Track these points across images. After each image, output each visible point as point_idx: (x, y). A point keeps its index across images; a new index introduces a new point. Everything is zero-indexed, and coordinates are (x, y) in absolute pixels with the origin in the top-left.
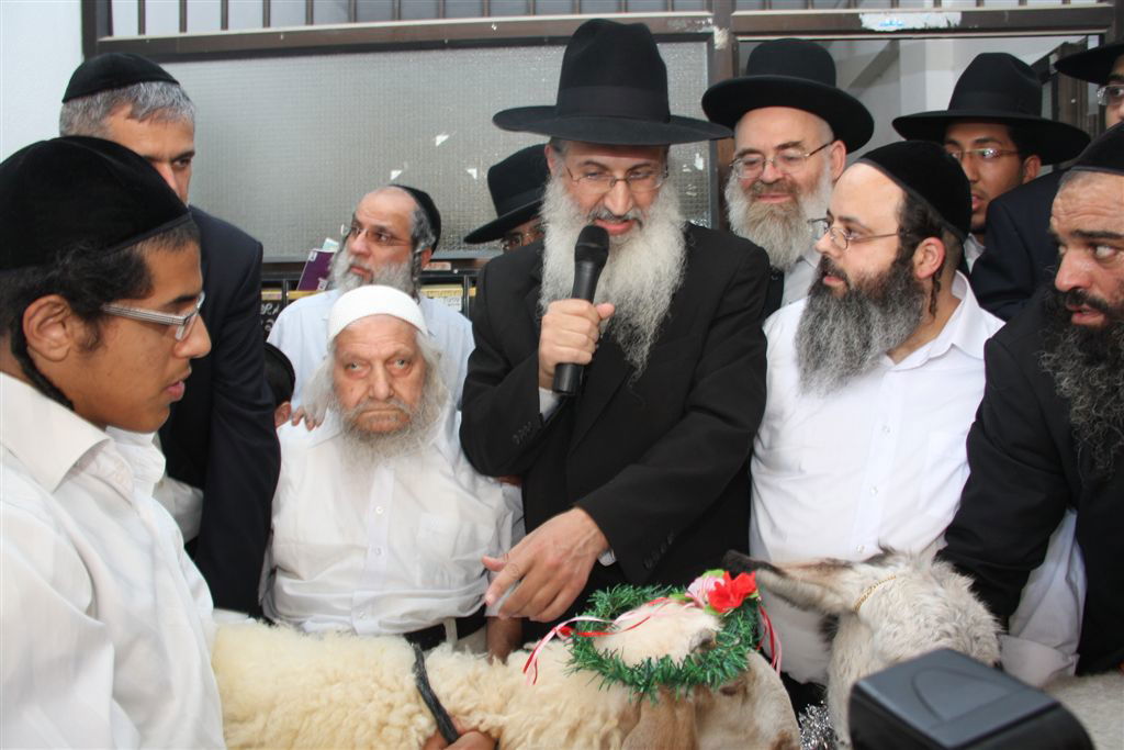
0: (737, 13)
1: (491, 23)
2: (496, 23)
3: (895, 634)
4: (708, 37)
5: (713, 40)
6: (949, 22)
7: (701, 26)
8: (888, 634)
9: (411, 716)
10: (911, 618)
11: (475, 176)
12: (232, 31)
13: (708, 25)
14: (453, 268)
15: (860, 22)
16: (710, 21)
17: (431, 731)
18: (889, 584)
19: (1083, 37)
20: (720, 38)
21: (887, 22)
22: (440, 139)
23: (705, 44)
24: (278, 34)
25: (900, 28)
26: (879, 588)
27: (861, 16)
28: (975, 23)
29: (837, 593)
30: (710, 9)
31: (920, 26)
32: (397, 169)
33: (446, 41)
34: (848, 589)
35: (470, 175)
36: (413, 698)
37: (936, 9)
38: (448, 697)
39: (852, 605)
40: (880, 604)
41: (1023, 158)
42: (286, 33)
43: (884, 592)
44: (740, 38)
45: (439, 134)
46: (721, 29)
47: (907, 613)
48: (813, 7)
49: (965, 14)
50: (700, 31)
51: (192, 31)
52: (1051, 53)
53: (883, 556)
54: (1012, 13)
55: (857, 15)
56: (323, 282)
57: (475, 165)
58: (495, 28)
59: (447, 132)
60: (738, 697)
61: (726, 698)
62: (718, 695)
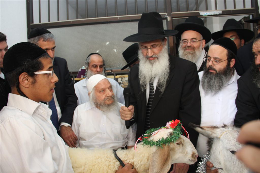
0: (172, 13)
1: (118, 17)
2: (119, 17)
3: (229, 143)
5: (167, 19)
6: (219, 13)
7: (165, 16)
8: (227, 143)
9: (114, 163)
10: (233, 140)
11: (116, 51)
12: (60, 21)
13: (166, 16)
14: (111, 72)
15: (200, 14)
16: (167, 15)
17: (119, 165)
18: (228, 132)
20: (169, 19)
21: (206, 13)
22: (107, 43)
23: (165, 20)
24: (70, 21)
25: (208, 15)
26: (225, 133)
27: (200, 13)
28: (225, 13)
29: (215, 134)
30: (166, 13)
31: (213, 14)
32: (98, 50)
33: (108, 22)
34: (218, 133)
35: (114, 51)
36: (115, 159)
37: (217, 10)
38: (122, 158)
39: (219, 136)
40: (225, 136)
41: (241, 40)
42: (72, 21)
43: (226, 134)
44: (173, 18)
45: (107, 42)
46: (169, 16)
47: (232, 138)
48: (189, 11)
49: (223, 11)
50: (164, 17)
51: (51, 22)
52: (242, 19)
53: (225, 126)
54: (233, 11)
55: (199, 12)
56: (82, 76)
57: (115, 49)
58: (119, 18)
59: (109, 42)
60: (181, 145)
61: (178, 145)
62: (176, 145)
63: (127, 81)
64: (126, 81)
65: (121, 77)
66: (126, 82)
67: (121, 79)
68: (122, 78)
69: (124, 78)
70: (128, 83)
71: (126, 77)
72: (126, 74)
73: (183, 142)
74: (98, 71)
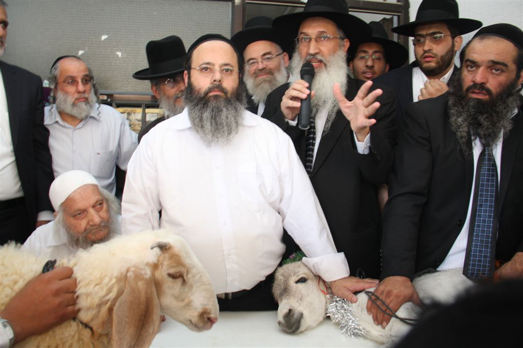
11: (120, 56)
14: (108, 98)
19: (391, 16)
20: (237, 0)
22: (104, 37)
23: (230, 3)
32: (82, 50)
35: (118, 56)
45: (103, 34)
57: (121, 51)
59: (107, 34)
60: (179, 281)
61: (170, 279)
62: (166, 276)
63: (139, 121)
64: (137, 120)
65: (127, 111)
66: (137, 122)
67: (128, 116)
68: (129, 114)
69: (133, 113)
70: (141, 125)
71: (138, 113)
72: (138, 106)
73: (187, 274)
74: (79, 92)
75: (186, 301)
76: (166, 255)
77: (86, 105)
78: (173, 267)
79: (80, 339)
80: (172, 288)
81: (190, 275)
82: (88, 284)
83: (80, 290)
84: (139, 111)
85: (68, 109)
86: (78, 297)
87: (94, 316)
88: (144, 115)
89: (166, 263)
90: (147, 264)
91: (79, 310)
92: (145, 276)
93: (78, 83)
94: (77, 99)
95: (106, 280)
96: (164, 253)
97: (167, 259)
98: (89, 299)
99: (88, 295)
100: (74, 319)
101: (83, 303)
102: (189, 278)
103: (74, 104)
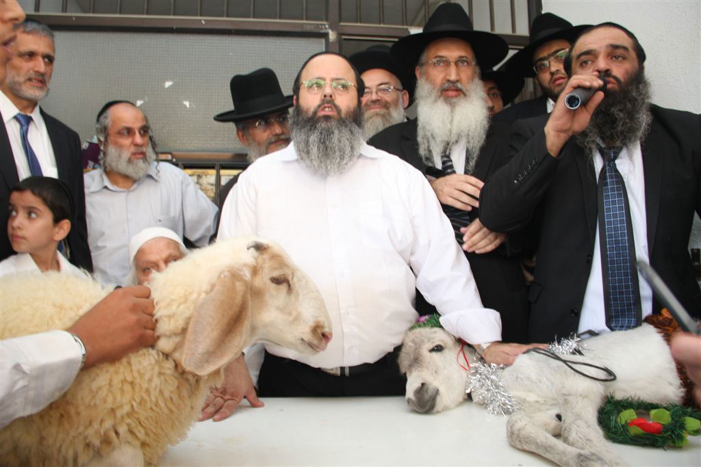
1: (201, 20)
2: (205, 20)
4: (325, 36)
5: (328, 37)
7: (322, 29)
11: (188, 106)
13: (326, 29)
15: (408, 32)
20: (332, 36)
22: (168, 84)
23: (323, 40)
24: (71, 17)
27: (410, 30)
30: (327, 20)
32: (141, 99)
33: (175, 28)
35: (185, 106)
42: (76, 17)
44: (344, 37)
45: (167, 80)
46: (333, 30)
48: (384, 24)
50: (321, 32)
55: (407, 29)
56: (91, 164)
57: (188, 99)
58: (203, 22)
59: (172, 79)
60: (284, 287)
61: (274, 285)
62: (269, 282)
63: (212, 185)
64: (209, 183)
65: (198, 174)
66: (209, 187)
67: (198, 180)
68: (199, 176)
69: (204, 176)
70: (214, 190)
71: (211, 175)
72: (212, 167)
73: (293, 278)
74: (136, 145)
75: (294, 314)
76: (266, 256)
77: (144, 162)
78: (276, 269)
79: (160, 374)
80: (276, 296)
81: (295, 279)
82: (169, 305)
83: (159, 312)
84: (213, 172)
85: (122, 167)
86: (156, 321)
87: (177, 344)
88: (218, 178)
89: (267, 265)
90: (245, 265)
91: (158, 338)
92: (244, 277)
93: (135, 133)
94: (134, 154)
95: (194, 296)
96: (262, 254)
97: (267, 261)
98: (172, 322)
99: (170, 317)
100: (153, 346)
101: (164, 327)
102: (295, 282)
103: (130, 161)
